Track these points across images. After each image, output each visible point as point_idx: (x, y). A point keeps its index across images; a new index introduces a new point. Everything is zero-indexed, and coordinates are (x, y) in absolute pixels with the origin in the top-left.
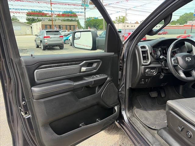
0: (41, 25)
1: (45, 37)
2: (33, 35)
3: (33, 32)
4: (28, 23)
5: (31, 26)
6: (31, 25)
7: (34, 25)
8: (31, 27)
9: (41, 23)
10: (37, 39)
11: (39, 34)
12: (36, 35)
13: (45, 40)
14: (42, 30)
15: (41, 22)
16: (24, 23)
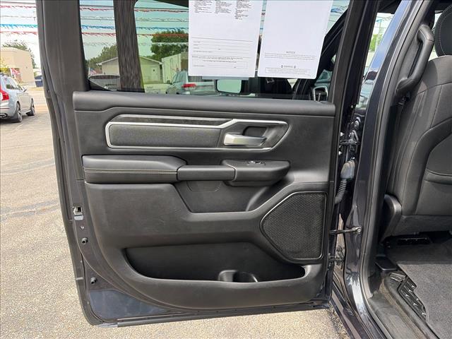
0: (180, 61)
1: (186, 86)
2: (162, 83)
3: (164, 76)
4: (154, 57)
5: (161, 63)
6: (161, 61)
7: (166, 60)
8: (161, 66)
9: (180, 57)
10: (170, 91)
11: (174, 81)
12: (168, 82)
13: (185, 91)
14: (182, 70)
15: (180, 54)
16: (148, 57)
